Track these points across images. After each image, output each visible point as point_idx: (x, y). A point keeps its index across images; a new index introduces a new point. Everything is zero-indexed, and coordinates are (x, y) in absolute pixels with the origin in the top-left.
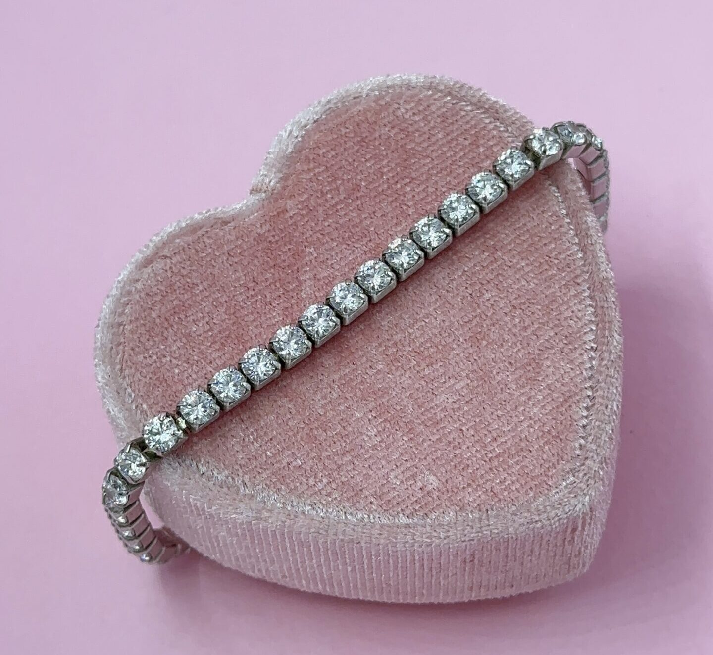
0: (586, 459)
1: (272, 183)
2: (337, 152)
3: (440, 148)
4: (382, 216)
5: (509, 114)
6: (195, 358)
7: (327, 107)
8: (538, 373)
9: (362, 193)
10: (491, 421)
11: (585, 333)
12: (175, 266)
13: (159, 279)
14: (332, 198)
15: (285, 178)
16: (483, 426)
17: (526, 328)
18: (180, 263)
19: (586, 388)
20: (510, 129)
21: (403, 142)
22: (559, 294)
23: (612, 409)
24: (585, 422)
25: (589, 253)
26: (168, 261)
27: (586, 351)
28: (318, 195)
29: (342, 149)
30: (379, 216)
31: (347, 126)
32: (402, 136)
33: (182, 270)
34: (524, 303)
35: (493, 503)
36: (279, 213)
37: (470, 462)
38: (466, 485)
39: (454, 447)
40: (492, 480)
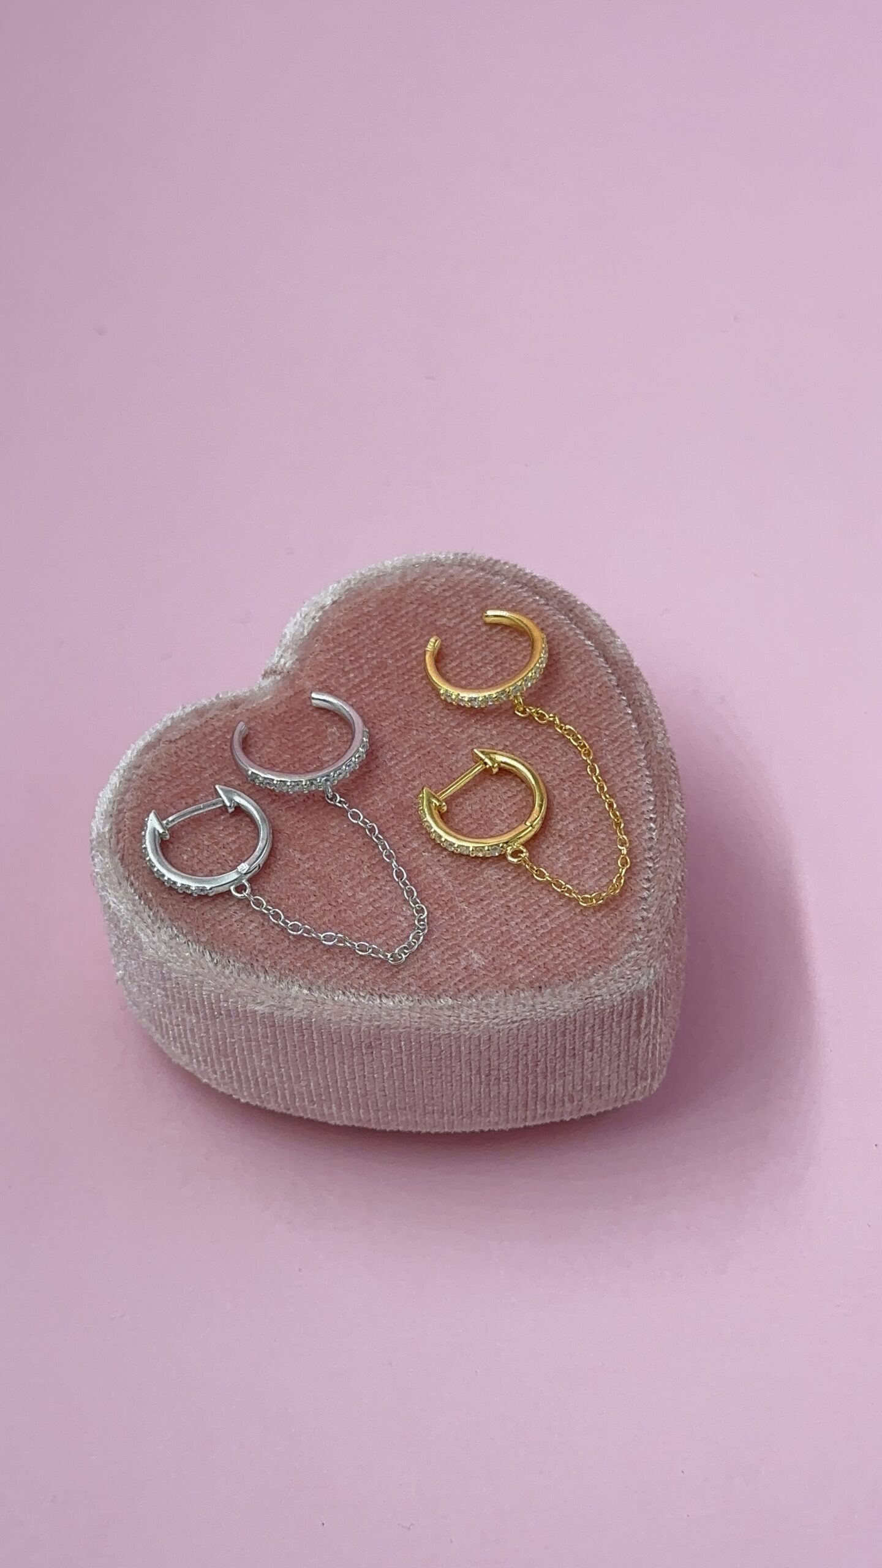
0: (649, 931)
1: (287, 665)
2: (360, 631)
3: (473, 623)
4: (412, 693)
5: (548, 588)
6: (206, 843)
7: (347, 587)
8: (592, 845)
9: (388, 671)
10: (541, 896)
11: (644, 803)
12: (181, 750)
13: (163, 763)
14: (355, 677)
15: (301, 660)
16: (532, 901)
17: (576, 801)
18: (186, 747)
19: (646, 859)
20: (551, 603)
21: (433, 618)
22: (611, 765)
23: (676, 880)
24: (645, 894)
25: (643, 723)
26: (173, 745)
27: (644, 821)
28: (339, 674)
29: (365, 628)
30: (409, 692)
31: (370, 605)
32: (432, 612)
33: (189, 754)
34: (574, 775)
35: (546, 979)
36: (296, 694)
37: (519, 939)
38: (515, 962)
39: (501, 925)
40: (545, 956)
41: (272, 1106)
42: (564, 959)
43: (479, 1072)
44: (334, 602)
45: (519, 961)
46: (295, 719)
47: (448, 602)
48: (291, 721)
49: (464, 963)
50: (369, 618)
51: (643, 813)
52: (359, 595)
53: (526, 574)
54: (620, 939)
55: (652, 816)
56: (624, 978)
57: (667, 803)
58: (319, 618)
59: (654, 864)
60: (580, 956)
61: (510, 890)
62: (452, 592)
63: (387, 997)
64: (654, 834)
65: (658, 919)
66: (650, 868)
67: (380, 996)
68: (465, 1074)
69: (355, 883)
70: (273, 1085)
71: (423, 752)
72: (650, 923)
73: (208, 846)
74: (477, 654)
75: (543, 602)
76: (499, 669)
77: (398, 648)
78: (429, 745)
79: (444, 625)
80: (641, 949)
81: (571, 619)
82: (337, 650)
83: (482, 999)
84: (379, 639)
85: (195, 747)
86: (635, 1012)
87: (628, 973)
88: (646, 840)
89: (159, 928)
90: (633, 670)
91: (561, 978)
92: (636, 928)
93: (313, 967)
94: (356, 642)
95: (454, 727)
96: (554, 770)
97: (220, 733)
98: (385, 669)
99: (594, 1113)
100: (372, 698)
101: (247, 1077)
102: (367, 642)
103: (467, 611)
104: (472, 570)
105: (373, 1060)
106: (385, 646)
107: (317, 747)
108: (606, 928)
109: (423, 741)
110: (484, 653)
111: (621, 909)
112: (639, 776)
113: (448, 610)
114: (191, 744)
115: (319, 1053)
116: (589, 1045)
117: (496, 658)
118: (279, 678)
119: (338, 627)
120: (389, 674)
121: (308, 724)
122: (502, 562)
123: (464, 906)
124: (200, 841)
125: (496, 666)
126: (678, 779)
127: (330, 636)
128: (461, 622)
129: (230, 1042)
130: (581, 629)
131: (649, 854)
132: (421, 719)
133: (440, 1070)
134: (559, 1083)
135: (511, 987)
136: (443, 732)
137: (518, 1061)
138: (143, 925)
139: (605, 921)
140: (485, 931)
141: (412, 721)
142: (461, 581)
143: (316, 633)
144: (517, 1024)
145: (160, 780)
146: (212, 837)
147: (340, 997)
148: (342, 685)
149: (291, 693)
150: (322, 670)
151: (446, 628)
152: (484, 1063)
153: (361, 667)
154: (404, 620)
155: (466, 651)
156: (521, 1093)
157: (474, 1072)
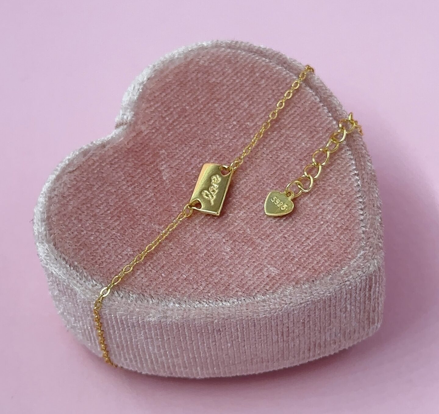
1: (129, 119)
2: (167, 93)
3: (231, 78)
5: (269, 52)
7: (154, 69)
11: (349, 166)
12: (77, 177)
18: (80, 174)
19: (358, 198)
20: (272, 60)
21: (207, 79)
26: (72, 174)
27: (352, 176)
28: (160, 119)
29: (169, 91)
31: (170, 77)
32: (206, 76)
33: (83, 178)
35: (316, 276)
36: (137, 134)
37: (295, 255)
38: (296, 269)
39: (283, 248)
40: (312, 263)
41: (162, 374)
42: (323, 263)
43: (282, 335)
44: (148, 79)
45: (298, 268)
46: (140, 149)
47: (214, 69)
48: (137, 150)
49: (266, 274)
50: (171, 85)
51: (351, 172)
52: (162, 71)
53: (255, 47)
54: (353, 246)
55: (356, 172)
56: (359, 268)
57: (363, 164)
58: (143, 89)
59: (363, 200)
60: (332, 260)
61: (284, 227)
62: (215, 63)
63: (225, 301)
64: (359, 182)
65: (372, 231)
66: (360, 202)
67: (221, 301)
68: (275, 338)
69: (193, 237)
70: (162, 363)
71: (218, 156)
72: (368, 234)
73: (104, 230)
74: (237, 95)
75: (268, 61)
76: (251, 102)
77: (191, 99)
78: (220, 151)
79: (214, 82)
80: (366, 250)
81: (286, 68)
82: (156, 106)
83: (281, 293)
84: (178, 96)
85: (85, 174)
86: (368, 287)
87: (362, 264)
88: (355, 187)
89: (84, 282)
90: (328, 91)
91: (324, 274)
92: (360, 238)
93: (179, 290)
94: (166, 99)
95: (232, 139)
96: (294, 155)
97: (98, 164)
98: (186, 113)
99: (347, 348)
100: (182, 129)
101: (146, 359)
102: (172, 98)
103: (225, 72)
104: (224, 49)
105: (221, 338)
106: (183, 100)
107: (155, 163)
108: (344, 241)
109: (215, 150)
110: (241, 95)
111: (349, 229)
112: (344, 150)
113: (215, 73)
114: (83, 172)
115: (189, 339)
116: (344, 310)
117: (248, 96)
118: (125, 126)
119: (154, 92)
120: (188, 115)
121: (148, 149)
122: (240, 42)
123: (259, 241)
124: (99, 228)
125: (249, 101)
126: (365, 149)
127: (150, 99)
128: (223, 79)
129: (135, 341)
130: (292, 72)
131: (359, 194)
132: (212, 138)
133: (261, 338)
134: (328, 334)
135: (296, 283)
136: (226, 143)
137: (304, 325)
138: (75, 282)
139: (342, 237)
140: (274, 253)
141: (207, 139)
142: (218, 56)
143: (142, 97)
144: (303, 305)
145: (69, 195)
146: (106, 224)
147: (197, 305)
148: (164, 125)
149: (134, 134)
150: (150, 118)
151: (216, 84)
152: (285, 330)
153: (171, 113)
154: (191, 83)
155: (230, 95)
156: (307, 343)
157: (280, 336)
